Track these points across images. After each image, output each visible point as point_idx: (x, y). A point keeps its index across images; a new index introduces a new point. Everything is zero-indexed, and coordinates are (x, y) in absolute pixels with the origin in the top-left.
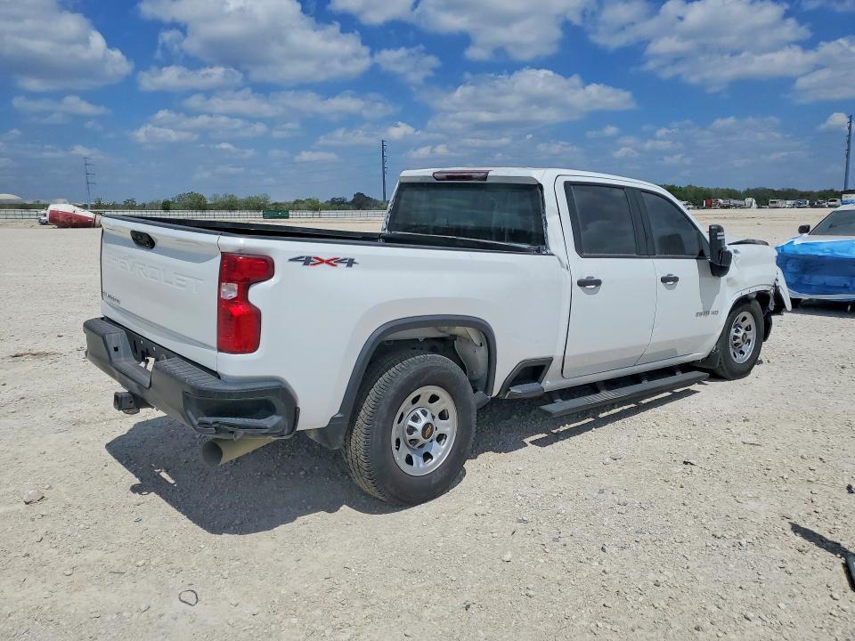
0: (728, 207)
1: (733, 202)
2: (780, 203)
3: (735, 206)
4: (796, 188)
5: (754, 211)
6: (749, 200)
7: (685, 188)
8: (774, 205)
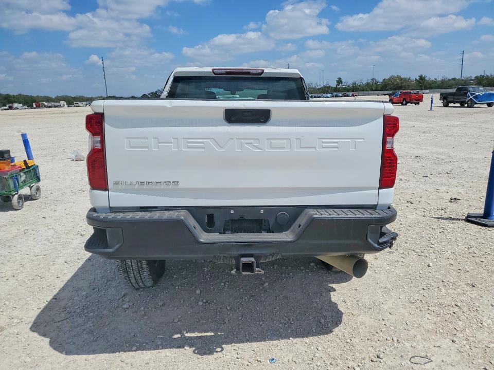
0: (50, 107)
1: (53, 104)
2: (80, 104)
3: (55, 106)
4: (84, 96)
5: (66, 109)
6: (62, 103)
7: (17, 96)
8: (77, 105)
